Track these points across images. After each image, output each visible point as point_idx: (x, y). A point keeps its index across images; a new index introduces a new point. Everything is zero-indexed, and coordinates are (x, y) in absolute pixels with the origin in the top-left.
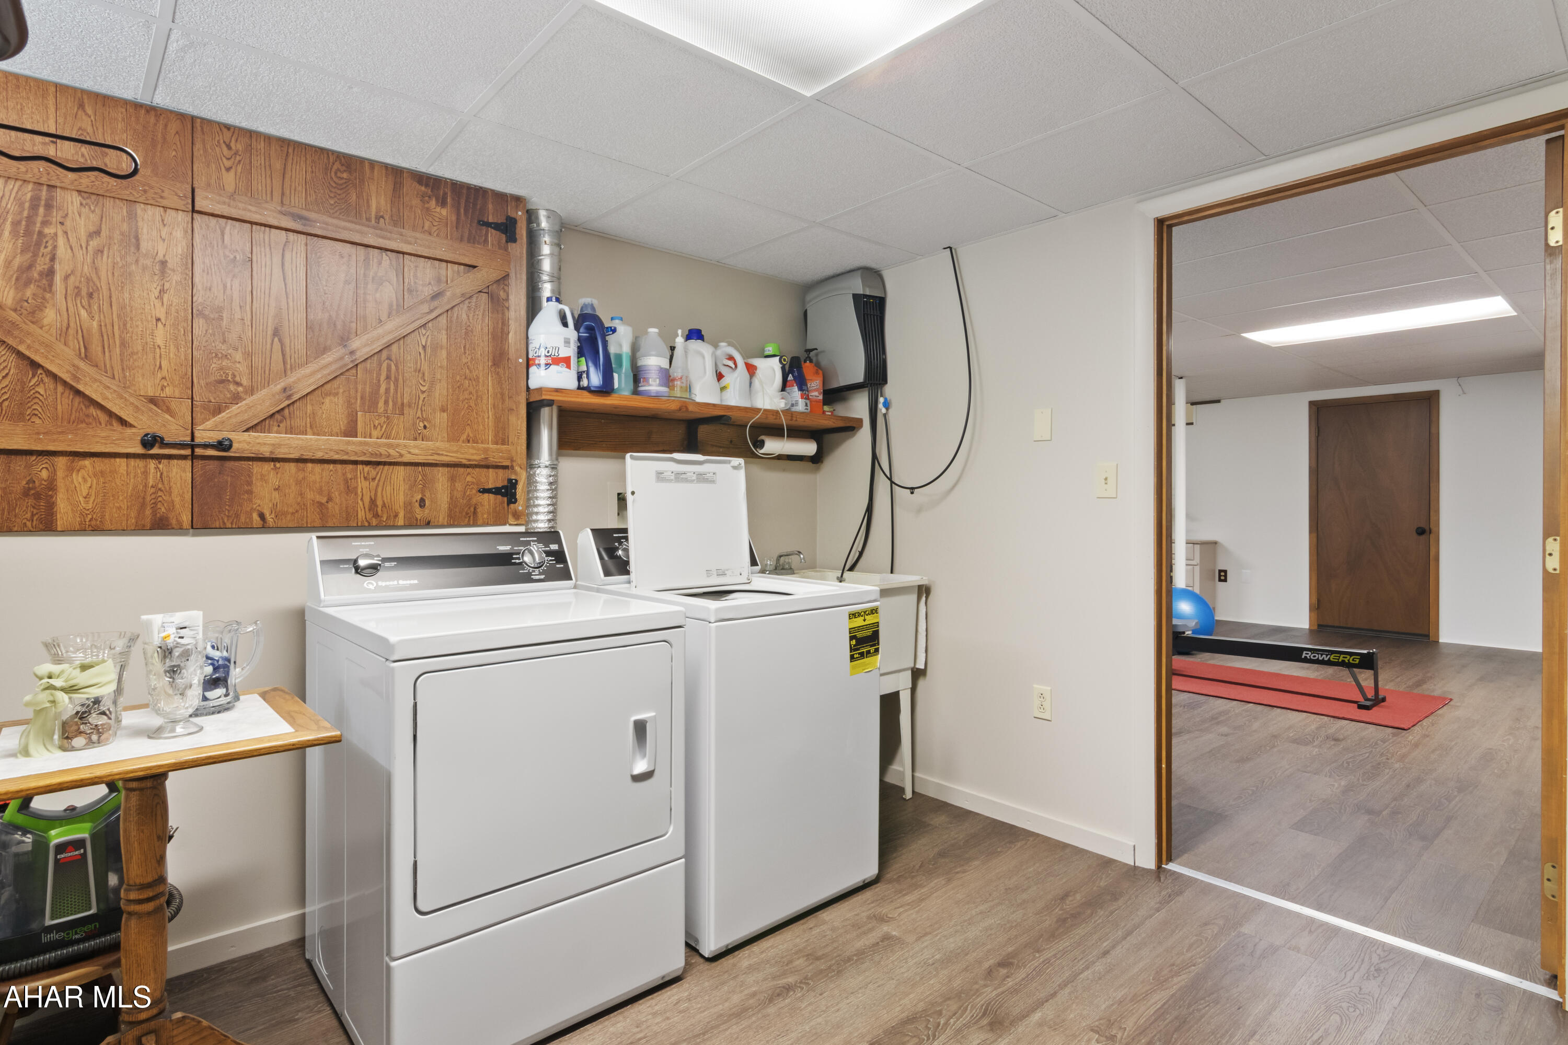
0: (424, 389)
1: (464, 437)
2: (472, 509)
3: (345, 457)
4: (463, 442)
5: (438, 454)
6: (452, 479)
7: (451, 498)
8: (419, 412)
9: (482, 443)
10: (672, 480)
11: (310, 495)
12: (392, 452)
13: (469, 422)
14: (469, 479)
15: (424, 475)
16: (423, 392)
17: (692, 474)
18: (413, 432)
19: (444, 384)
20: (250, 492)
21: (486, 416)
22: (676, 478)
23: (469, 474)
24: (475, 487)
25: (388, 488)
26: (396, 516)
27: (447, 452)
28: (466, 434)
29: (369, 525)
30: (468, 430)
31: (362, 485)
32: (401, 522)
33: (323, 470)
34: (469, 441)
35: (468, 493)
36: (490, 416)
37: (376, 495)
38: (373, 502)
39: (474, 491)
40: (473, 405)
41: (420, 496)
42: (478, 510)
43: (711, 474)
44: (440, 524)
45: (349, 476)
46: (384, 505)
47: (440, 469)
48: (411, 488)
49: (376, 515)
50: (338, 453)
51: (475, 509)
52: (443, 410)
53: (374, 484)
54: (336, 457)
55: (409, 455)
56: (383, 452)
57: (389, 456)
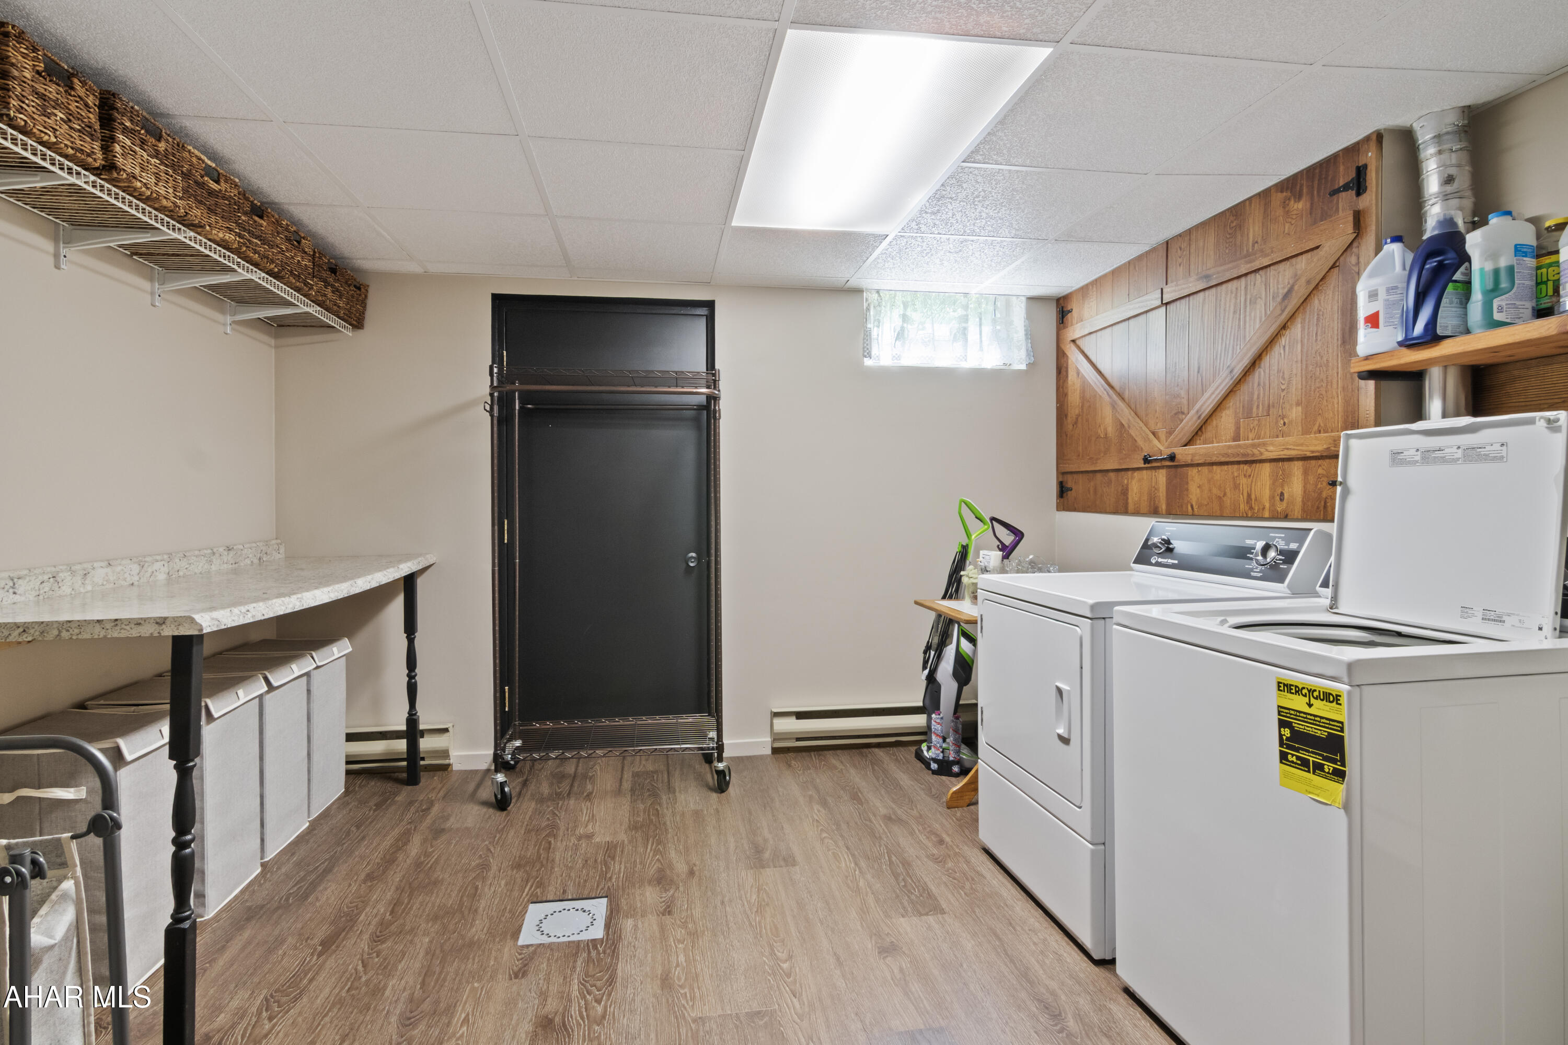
0: (1283, 387)
1: (1316, 428)
2: (1323, 503)
3: (1227, 459)
4: (1315, 433)
5: (1287, 449)
6: (1306, 473)
7: (1305, 492)
8: (1280, 411)
9: (1332, 431)
10: (1417, 462)
11: (1215, 491)
12: (1255, 451)
13: (1320, 412)
14: (1320, 471)
15: (1283, 470)
16: (1283, 390)
17: (1454, 449)
18: (1275, 430)
19: (1299, 378)
20: (1187, 490)
21: (1336, 401)
22: (1423, 458)
23: (1320, 466)
24: (1326, 479)
25: (1259, 483)
26: (1264, 509)
27: (1294, 445)
28: (1317, 425)
29: (1247, 517)
30: (1320, 420)
31: (1243, 481)
32: (1267, 515)
33: (1221, 471)
34: (1320, 432)
35: (1319, 486)
36: (1340, 401)
37: (1251, 489)
38: (1249, 496)
39: (1325, 484)
40: (1324, 393)
41: (1280, 490)
42: (1328, 504)
43: (1497, 447)
44: (1295, 517)
45: (1236, 474)
46: (1256, 500)
47: (1296, 462)
48: (1274, 483)
49: (1251, 508)
50: (1223, 456)
51: (1325, 503)
52: (1298, 404)
53: (1250, 480)
54: (1223, 459)
55: (1266, 453)
56: (1250, 452)
57: (1253, 455)
